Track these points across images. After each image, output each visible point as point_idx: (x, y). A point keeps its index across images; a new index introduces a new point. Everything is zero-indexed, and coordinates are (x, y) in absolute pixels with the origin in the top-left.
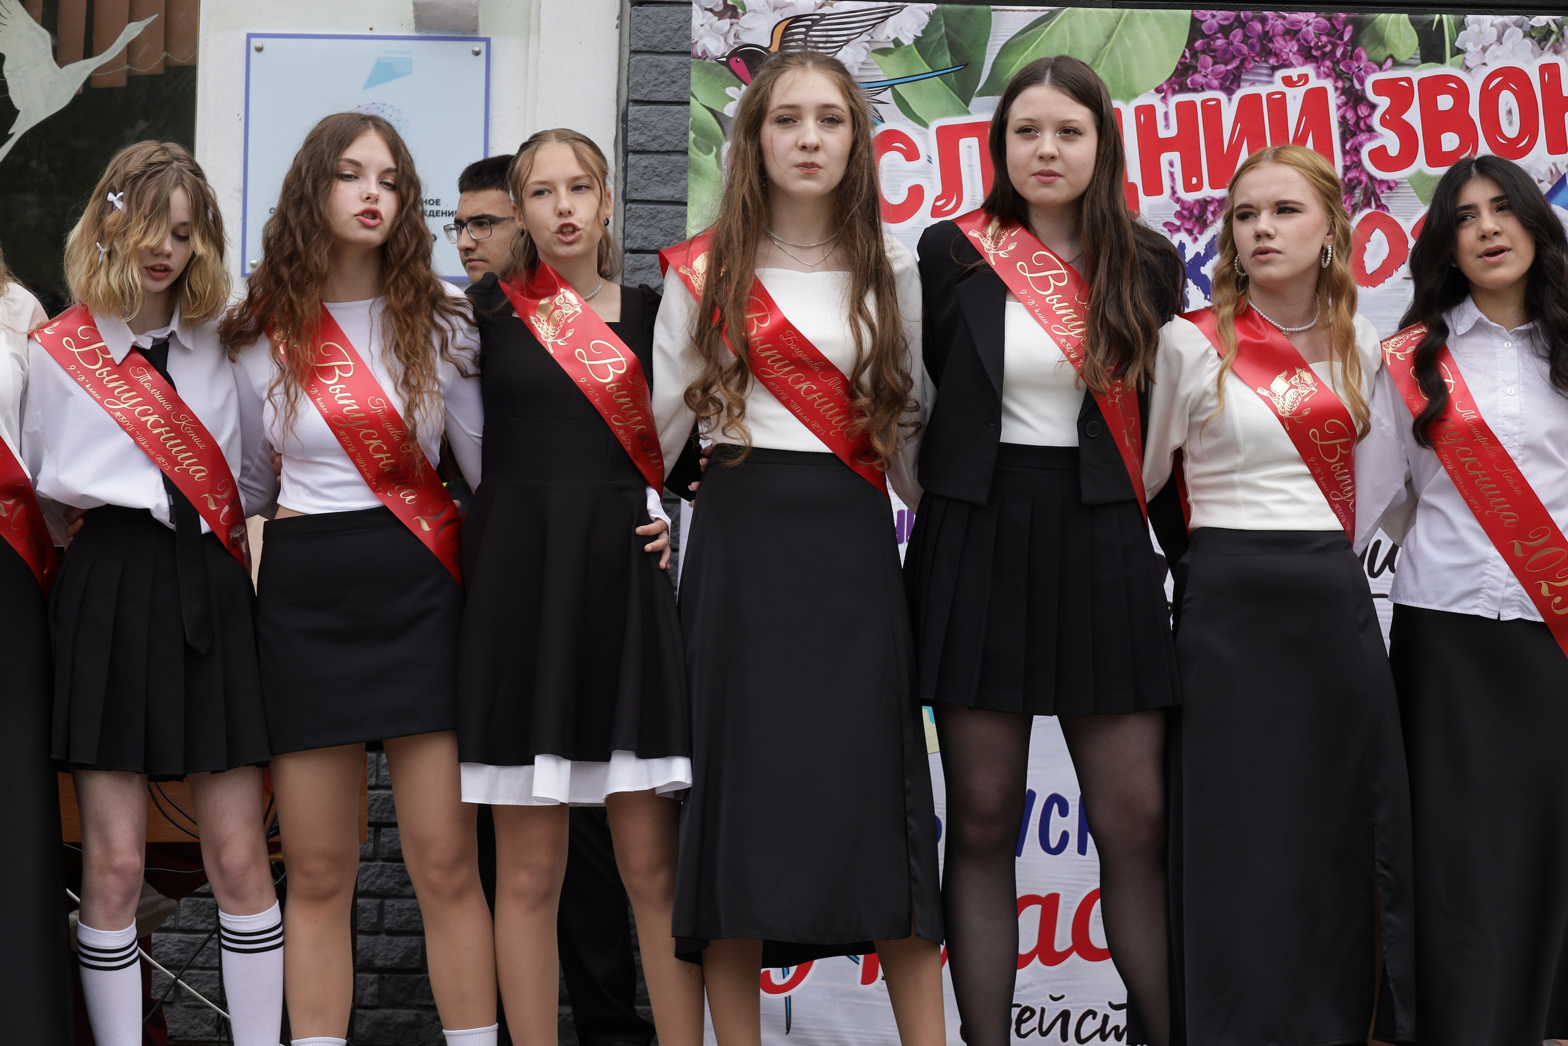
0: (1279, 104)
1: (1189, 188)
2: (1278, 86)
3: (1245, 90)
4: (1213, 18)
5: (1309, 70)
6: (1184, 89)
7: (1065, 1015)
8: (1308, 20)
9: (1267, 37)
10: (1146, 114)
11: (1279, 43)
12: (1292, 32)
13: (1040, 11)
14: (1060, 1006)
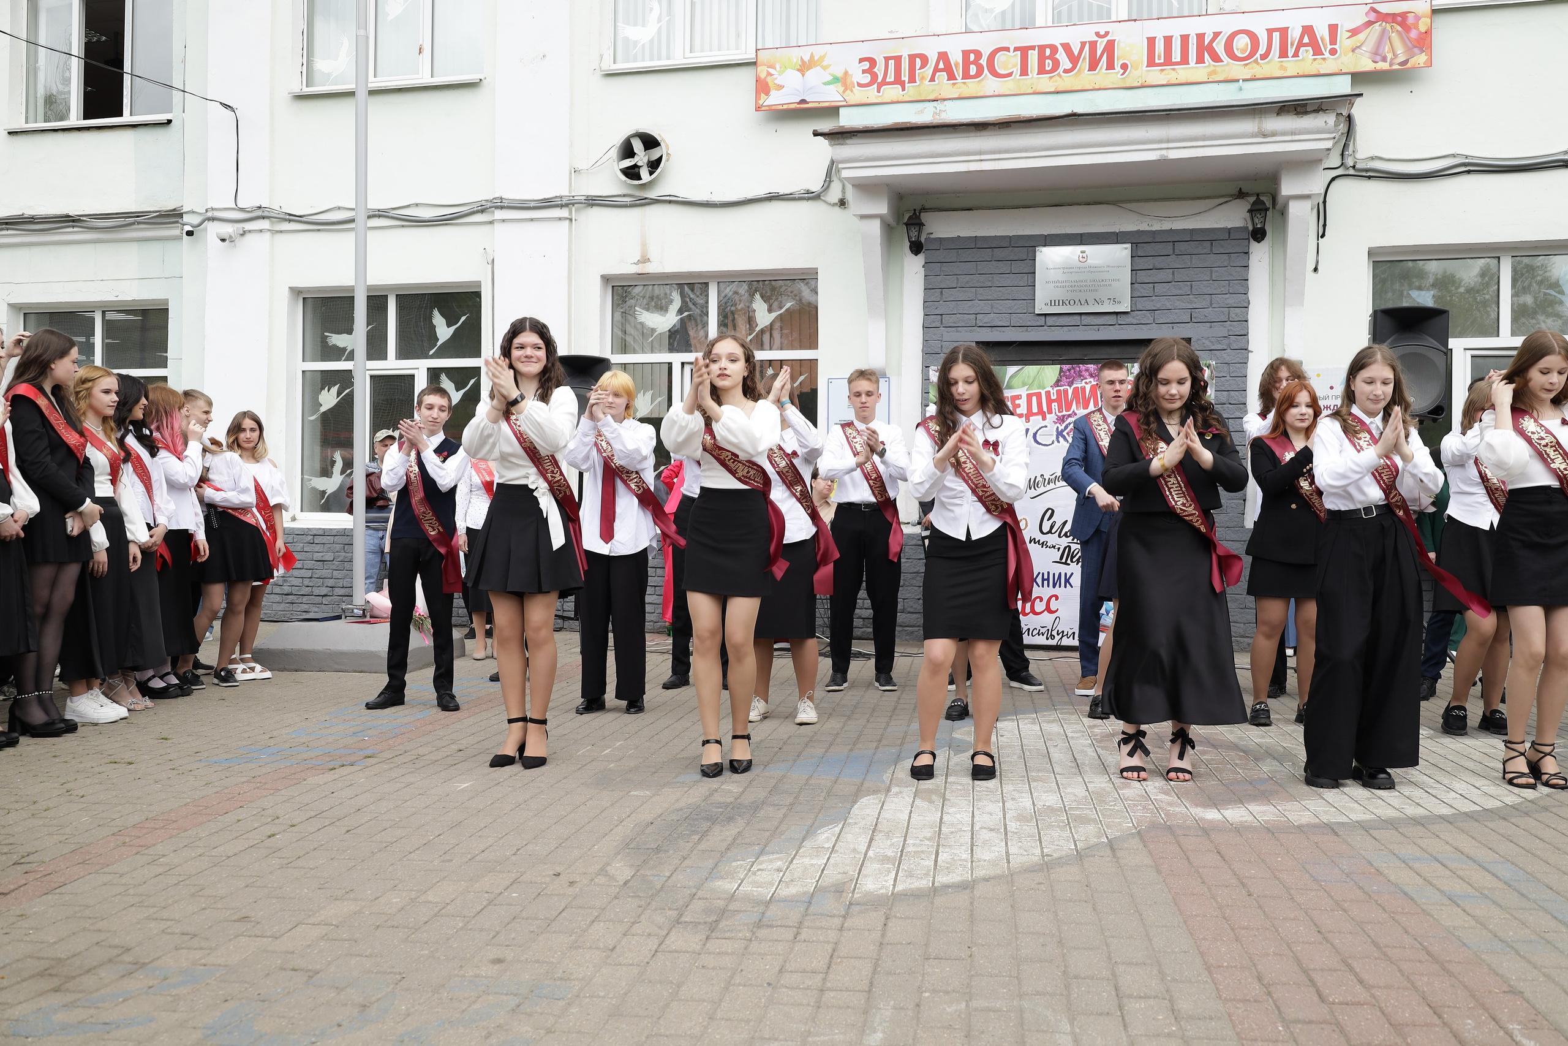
0: (1083, 389)
1: (1059, 412)
2: (1083, 384)
3: (1075, 386)
4: (1066, 367)
5: (1092, 380)
6: (1058, 386)
7: (1029, 629)
8: (1092, 367)
9: (1080, 371)
10: (1048, 393)
11: (1084, 373)
12: (1087, 370)
13: (1020, 367)
14: (1027, 627)
